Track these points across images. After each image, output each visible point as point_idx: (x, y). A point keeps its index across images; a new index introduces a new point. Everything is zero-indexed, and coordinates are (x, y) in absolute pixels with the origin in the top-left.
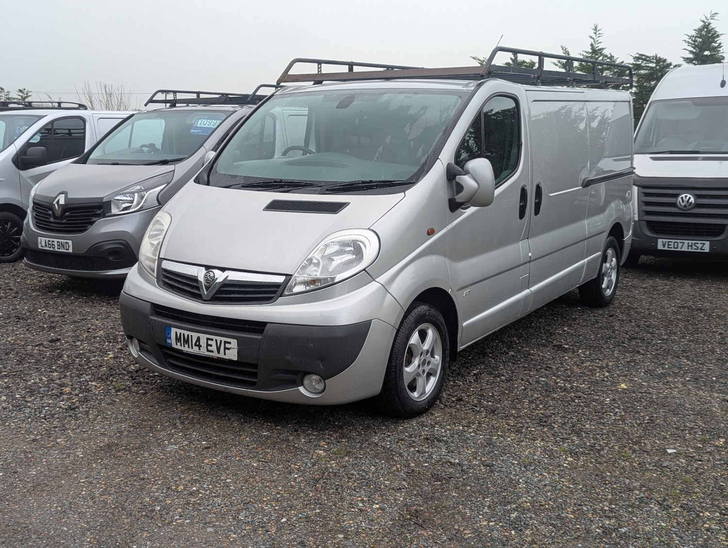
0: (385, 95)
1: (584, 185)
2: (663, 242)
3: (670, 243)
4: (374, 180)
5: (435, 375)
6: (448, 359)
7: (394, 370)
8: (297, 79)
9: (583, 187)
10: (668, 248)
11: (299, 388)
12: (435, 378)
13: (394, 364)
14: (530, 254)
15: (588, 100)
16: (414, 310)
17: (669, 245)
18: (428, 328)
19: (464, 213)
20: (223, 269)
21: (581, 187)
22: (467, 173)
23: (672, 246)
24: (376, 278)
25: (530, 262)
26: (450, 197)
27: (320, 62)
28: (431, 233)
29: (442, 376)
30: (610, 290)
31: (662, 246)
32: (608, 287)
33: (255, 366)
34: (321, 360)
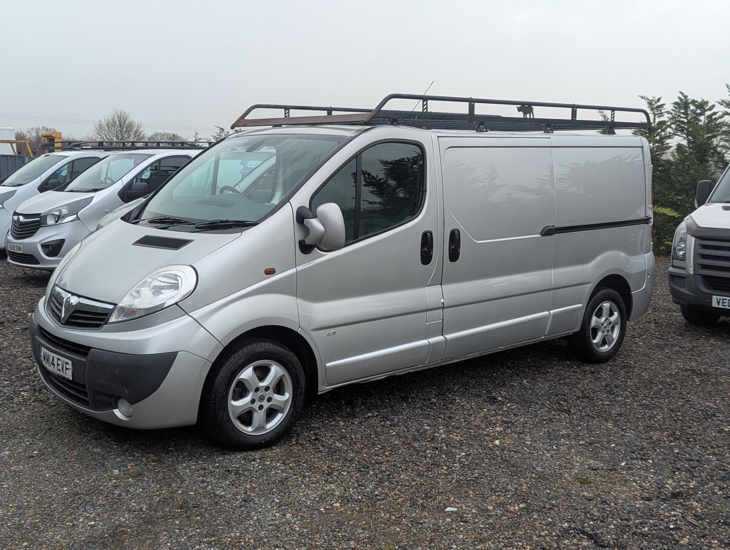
0: (286, 140)
1: (543, 233)
2: (717, 298)
3: (724, 301)
4: (230, 220)
5: (282, 412)
6: (301, 397)
7: (213, 402)
8: (246, 124)
9: (542, 235)
10: (723, 306)
11: (114, 410)
12: (282, 415)
13: (213, 396)
14: (442, 301)
17: (723, 302)
18: (271, 365)
19: (323, 255)
21: (539, 236)
22: (315, 217)
23: (726, 304)
25: (443, 308)
26: (301, 239)
27: (287, 108)
28: (270, 272)
29: (291, 413)
30: (609, 345)
31: (717, 304)
32: (604, 342)
33: (84, 386)
34: (127, 386)
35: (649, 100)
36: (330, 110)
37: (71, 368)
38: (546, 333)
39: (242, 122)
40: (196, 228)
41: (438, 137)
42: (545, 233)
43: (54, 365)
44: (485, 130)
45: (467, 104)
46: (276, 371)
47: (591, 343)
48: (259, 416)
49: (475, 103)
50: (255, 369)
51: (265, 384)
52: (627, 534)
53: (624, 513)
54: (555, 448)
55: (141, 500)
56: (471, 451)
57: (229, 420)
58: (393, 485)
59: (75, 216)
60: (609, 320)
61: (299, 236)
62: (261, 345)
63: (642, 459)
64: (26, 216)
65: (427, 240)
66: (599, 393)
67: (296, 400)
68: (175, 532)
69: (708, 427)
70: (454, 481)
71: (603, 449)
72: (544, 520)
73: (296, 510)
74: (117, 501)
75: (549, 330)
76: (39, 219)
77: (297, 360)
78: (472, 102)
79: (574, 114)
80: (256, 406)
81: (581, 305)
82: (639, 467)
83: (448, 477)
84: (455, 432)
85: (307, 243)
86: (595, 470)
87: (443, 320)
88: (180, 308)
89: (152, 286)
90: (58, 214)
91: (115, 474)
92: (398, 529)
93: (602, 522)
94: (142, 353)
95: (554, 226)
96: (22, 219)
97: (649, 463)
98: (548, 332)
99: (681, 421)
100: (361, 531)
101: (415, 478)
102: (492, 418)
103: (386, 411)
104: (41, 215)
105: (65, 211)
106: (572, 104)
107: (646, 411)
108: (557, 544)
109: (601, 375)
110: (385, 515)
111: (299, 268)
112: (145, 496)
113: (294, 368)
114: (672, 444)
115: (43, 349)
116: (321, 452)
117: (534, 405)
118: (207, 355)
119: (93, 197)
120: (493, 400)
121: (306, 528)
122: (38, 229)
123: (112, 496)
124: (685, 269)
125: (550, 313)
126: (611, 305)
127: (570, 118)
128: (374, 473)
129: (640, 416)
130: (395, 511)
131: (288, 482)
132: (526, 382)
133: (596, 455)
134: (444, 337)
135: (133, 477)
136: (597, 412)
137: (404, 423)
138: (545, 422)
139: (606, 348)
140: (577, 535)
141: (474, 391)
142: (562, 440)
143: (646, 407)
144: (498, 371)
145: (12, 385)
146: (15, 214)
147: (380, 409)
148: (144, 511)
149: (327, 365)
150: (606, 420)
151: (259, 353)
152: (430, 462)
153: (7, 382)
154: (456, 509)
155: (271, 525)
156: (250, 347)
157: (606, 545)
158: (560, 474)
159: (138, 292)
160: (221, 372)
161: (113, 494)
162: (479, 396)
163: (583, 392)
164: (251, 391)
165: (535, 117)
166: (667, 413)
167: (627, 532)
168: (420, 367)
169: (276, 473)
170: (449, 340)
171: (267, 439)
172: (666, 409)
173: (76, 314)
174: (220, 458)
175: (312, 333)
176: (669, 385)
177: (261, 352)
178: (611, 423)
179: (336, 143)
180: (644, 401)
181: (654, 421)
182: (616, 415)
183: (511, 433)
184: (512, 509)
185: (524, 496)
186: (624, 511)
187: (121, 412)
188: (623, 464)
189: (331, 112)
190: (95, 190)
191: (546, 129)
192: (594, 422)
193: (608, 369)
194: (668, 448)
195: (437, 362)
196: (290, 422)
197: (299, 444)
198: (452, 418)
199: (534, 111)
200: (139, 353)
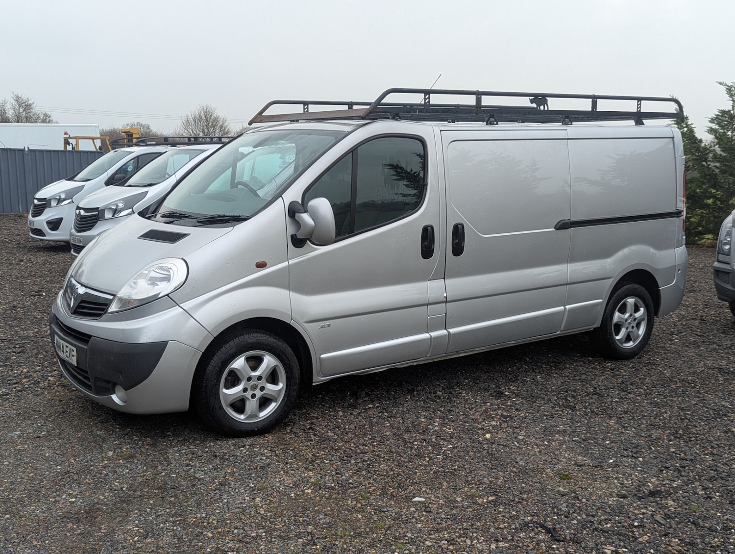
1: (557, 227)
6: (295, 387)
7: (204, 390)
9: (557, 229)
11: (112, 395)
13: (204, 384)
14: (445, 295)
15: (569, 137)
16: (240, 338)
18: (264, 355)
19: (316, 249)
20: (87, 287)
21: (553, 229)
24: (180, 304)
25: (446, 302)
28: (261, 265)
29: (285, 402)
32: (628, 338)
33: (86, 372)
34: (121, 373)
35: (728, 86)
36: (351, 105)
37: (75, 355)
38: (562, 329)
39: (259, 118)
40: (198, 222)
41: (441, 131)
42: (559, 227)
43: (63, 351)
44: (495, 123)
45: (474, 96)
46: (269, 361)
47: (613, 339)
48: (251, 405)
49: (482, 96)
50: (248, 359)
51: (257, 373)
52: (587, 529)
53: (593, 509)
54: (546, 443)
55: (125, 480)
56: (460, 443)
57: (221, 407)
58: (370, 474)
59: (131, 210)
60: (634, 316)
61: (291, 230)
62: (253, 336)
63: (633, 456)
64: (86, 210)
65: (428, 234)
66: (612, 389)
67: (290, 390)
68: (146, 511)
69: (716, 426)
70: (432, 472)
71: (595, 446)
72: (508, 512)
73: (267, 495)
74: (103, 480)
75: (565, 325)
76: (97, 213)
77: (291, 351)
78: (479, 94)
79: (594, 105)
80: (248, 394)
81: (601, 300)
82: (627, 465)
83: (427, 468)
84: (449, 425)
85: (299, 237)
86: (580, 466)
87: (446, 314)
88: (171, 300)
89: (148, 277)
90: (115, 208)
91: (108, 455)
92: (360, 516)
93: (566, 517)
94: (135, 342)
95: (570, 220)
96: (82, 212)
97: (639, 461)
98: (564, 328)
99: (689, 420)
100: (323, 517)
101: (394, 468)
102: (492, 412)
103: (388, 402)
104: (99, 209)
105: (121, 205)
106: (592, 94)
107: (654, 409)
108: (512, 536)
109: (621, 372)
110: (352, 502)
111: (291, 262)
112: (129, 477)
113: (288, 358)
114: (671, 443)
115: (56, 336)
116: (312, 440)
117: (540, 400)
118: (197, 345)
119: (148, 191)
120: (500, 395)
121: (271, 512)
122: (96, 222)
123: (99, 475)
124: (729, 264)
125: (565, 308)
126: (635, 300)
127: (590, 110)
128: (356, 462)
129: (646, 414)
130: (363, 499)
131: (269, 468)
132: (540, 377)
133: (586, 452)
134: (448, 331)
135: (125, 459)
136: (603, 409)
137: (402, 415)
138: (545, 418)
139: (630, 344)
140: (535, 529)
141: (482, 385)
142: (557, 435)
143: (656, 405)
144: (514, 366)
145: (42, 370)
146: (78, 208)
147: (383, 401)
148: (124, 491)
149: (322, 356)
150: (610, 417)
151: (250, 344)
152: (415, 453)
153: (39, 368)
154: (423, 500)
155: (238, 508)
156: (241, 338)
157: (562, 539)
158: (543, 469)
159: (135, 283)
160: (212, 361)
161: (101, 474)
162: (487, 390)
163: (595, 388)
164: (244, 379)
165: (550, 109)
166: (675, 412)
167: (588, 527)
168: (422, 361)
169: (261, 459)
170: (452, 334)
171: (260, 427)
172: (676, 408)
173: (82, 304)
174: (212, 444)
175: (306, 325)
176: (689, 383)
177: (253, 343)
178: (614, 420)
179: (334, 138)
180: (656, 399)
181: (659, 419)
182: (621, 413)
183: (507, 428)
184: (480, 501)
185: (497, 489)
186: (594, 507)
187: (118, 397)
188: (611, 461)
189: (352, 106)
190: (151, 185)
191: (564, 120)
192: (597, 419)
193: (631, 366)
194: (665, 446)
195: (441, 356)
196: (284, 411)
197: (293, 433)
198: (451, 411)
199: (548, 102)
200: (132, 342)
